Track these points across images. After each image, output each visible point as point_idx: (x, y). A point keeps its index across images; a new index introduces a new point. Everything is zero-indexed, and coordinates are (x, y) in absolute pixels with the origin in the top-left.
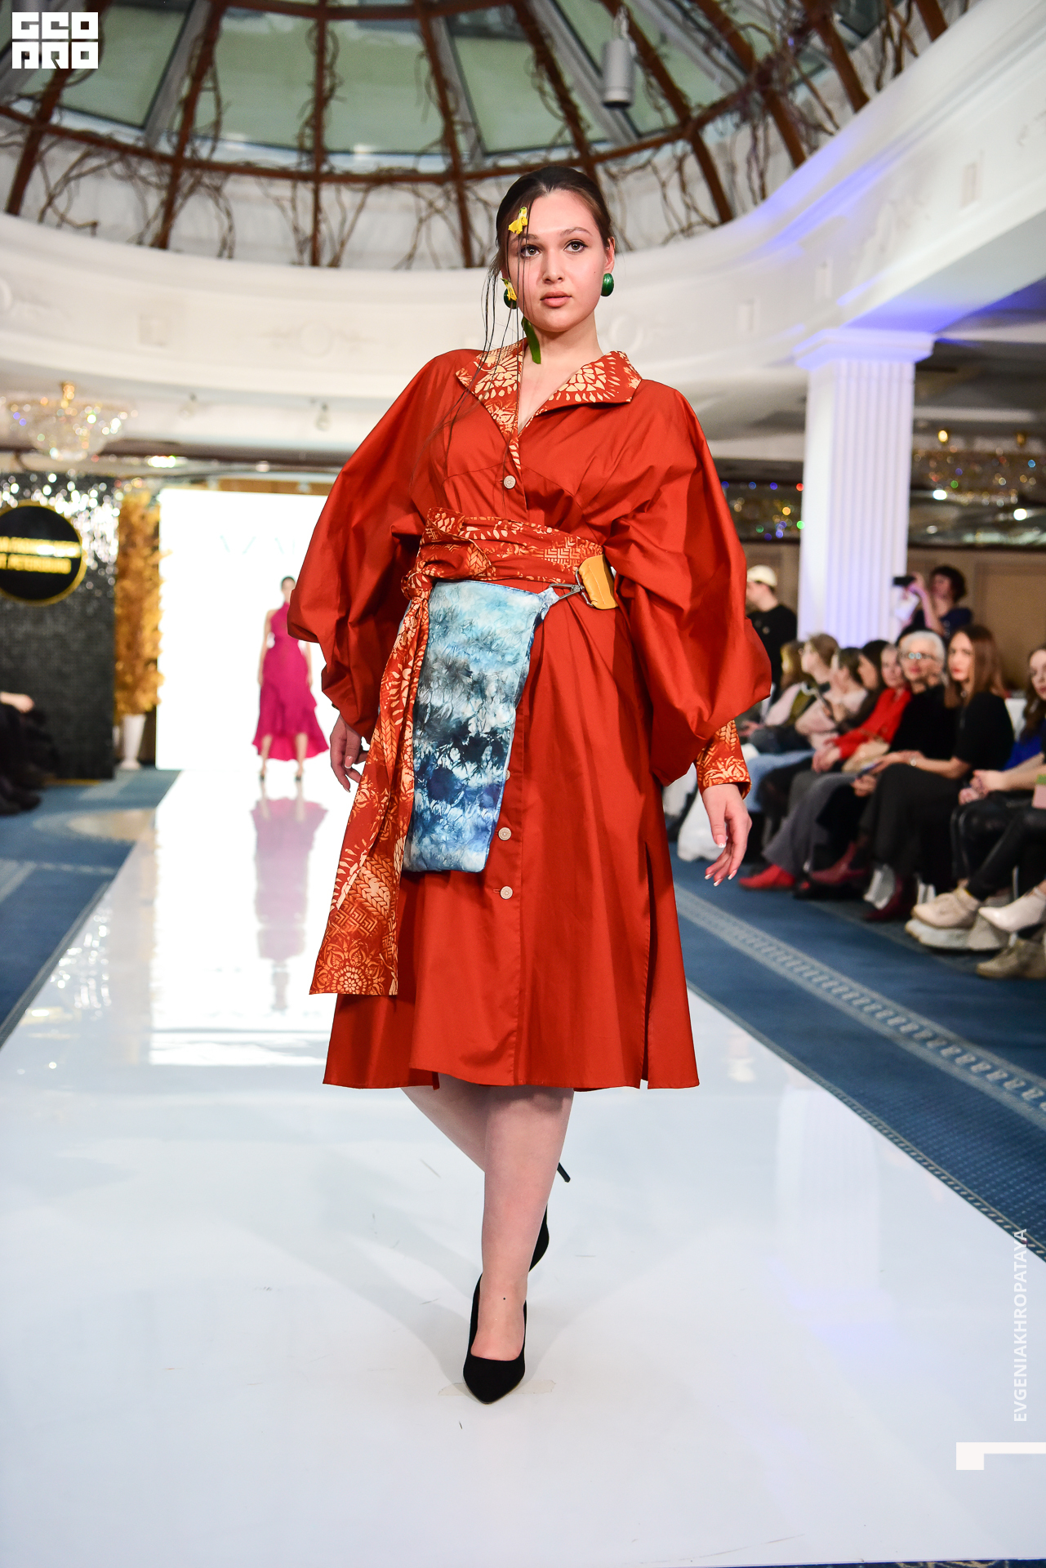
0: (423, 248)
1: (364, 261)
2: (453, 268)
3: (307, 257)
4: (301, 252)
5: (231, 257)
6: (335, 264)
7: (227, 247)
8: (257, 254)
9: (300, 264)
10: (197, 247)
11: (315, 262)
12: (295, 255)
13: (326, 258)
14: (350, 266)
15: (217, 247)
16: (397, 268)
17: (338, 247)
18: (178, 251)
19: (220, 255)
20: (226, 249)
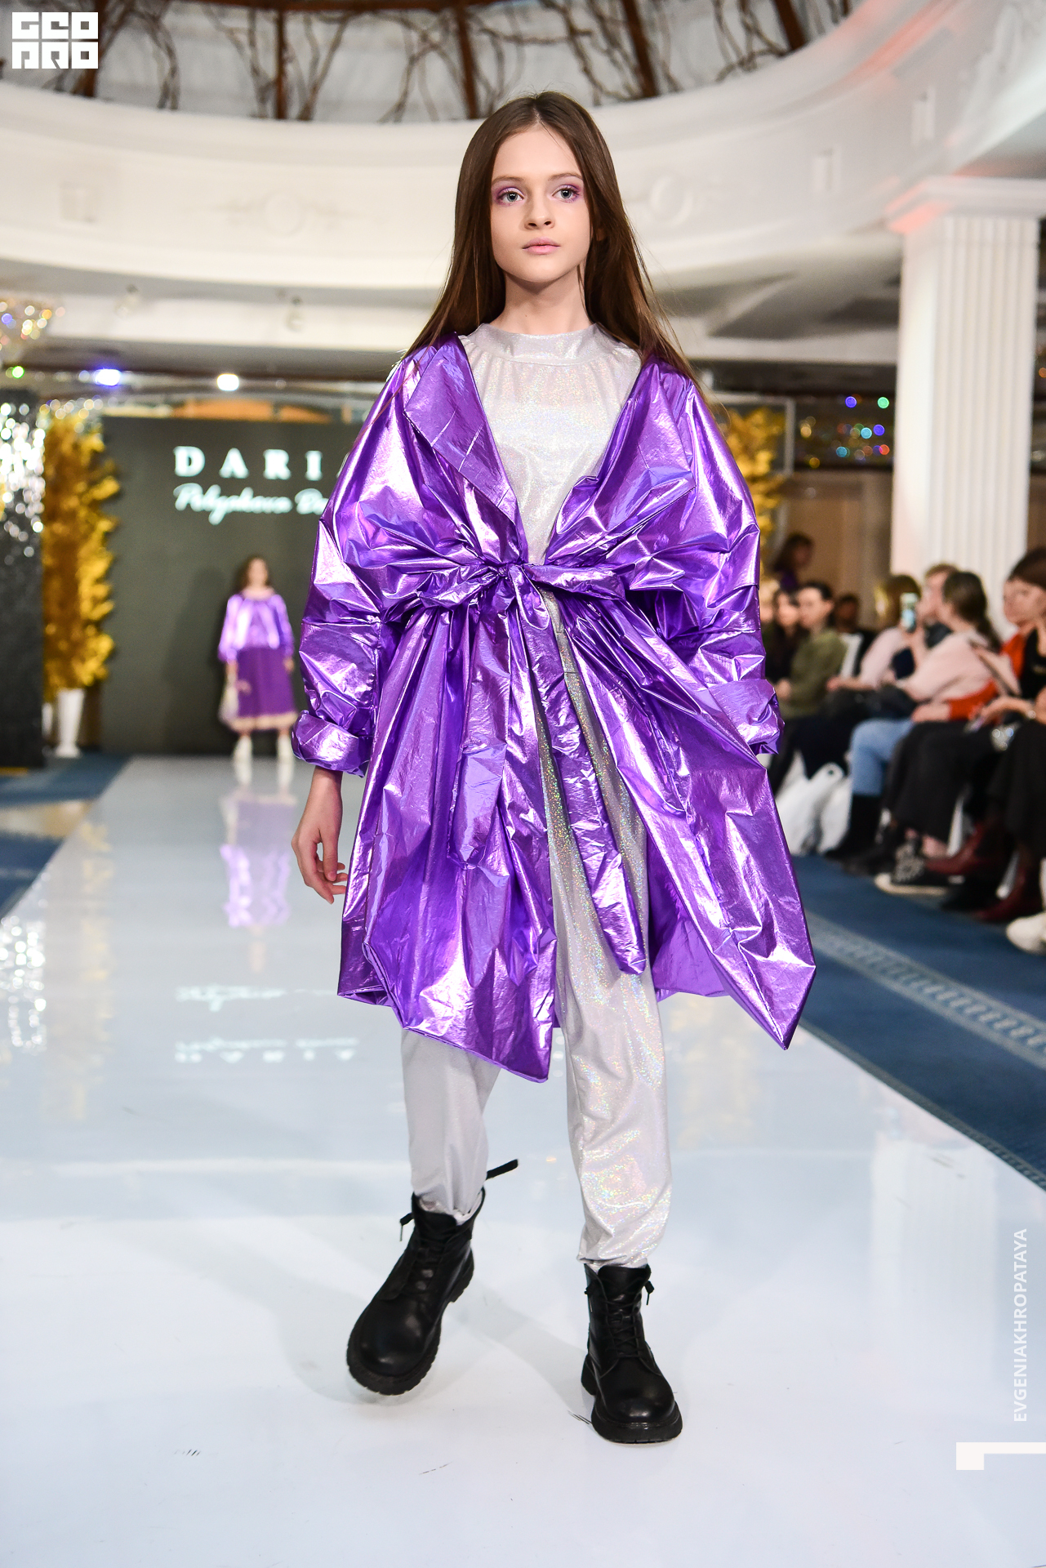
0: (415, 95)
1: (341, 112)
2: (454, 120)
3: (270, 107)
4: (262, 100)
5: (174, 108)
6: (306, 116)
7: (170, 97)
8: (207, 104)
9: (262, 116)
10: (131, 95)
11: (281, 114)
12: (255, 106)
13: (294, 109)
14: (325, 119)
15: (157, 95)
16: (384, 120)
17: (308, 95)
18: (108, 100)
19: (161, 106)
20: (168, 98)
